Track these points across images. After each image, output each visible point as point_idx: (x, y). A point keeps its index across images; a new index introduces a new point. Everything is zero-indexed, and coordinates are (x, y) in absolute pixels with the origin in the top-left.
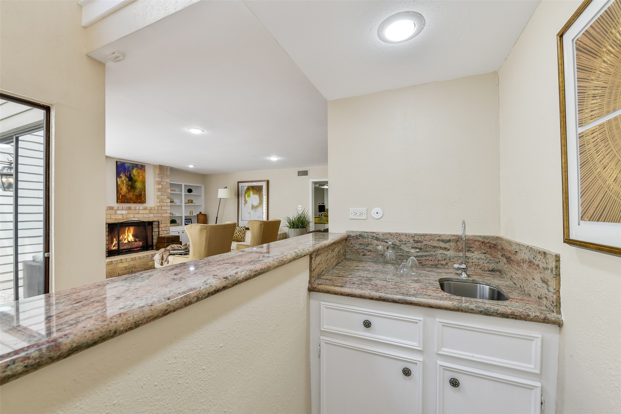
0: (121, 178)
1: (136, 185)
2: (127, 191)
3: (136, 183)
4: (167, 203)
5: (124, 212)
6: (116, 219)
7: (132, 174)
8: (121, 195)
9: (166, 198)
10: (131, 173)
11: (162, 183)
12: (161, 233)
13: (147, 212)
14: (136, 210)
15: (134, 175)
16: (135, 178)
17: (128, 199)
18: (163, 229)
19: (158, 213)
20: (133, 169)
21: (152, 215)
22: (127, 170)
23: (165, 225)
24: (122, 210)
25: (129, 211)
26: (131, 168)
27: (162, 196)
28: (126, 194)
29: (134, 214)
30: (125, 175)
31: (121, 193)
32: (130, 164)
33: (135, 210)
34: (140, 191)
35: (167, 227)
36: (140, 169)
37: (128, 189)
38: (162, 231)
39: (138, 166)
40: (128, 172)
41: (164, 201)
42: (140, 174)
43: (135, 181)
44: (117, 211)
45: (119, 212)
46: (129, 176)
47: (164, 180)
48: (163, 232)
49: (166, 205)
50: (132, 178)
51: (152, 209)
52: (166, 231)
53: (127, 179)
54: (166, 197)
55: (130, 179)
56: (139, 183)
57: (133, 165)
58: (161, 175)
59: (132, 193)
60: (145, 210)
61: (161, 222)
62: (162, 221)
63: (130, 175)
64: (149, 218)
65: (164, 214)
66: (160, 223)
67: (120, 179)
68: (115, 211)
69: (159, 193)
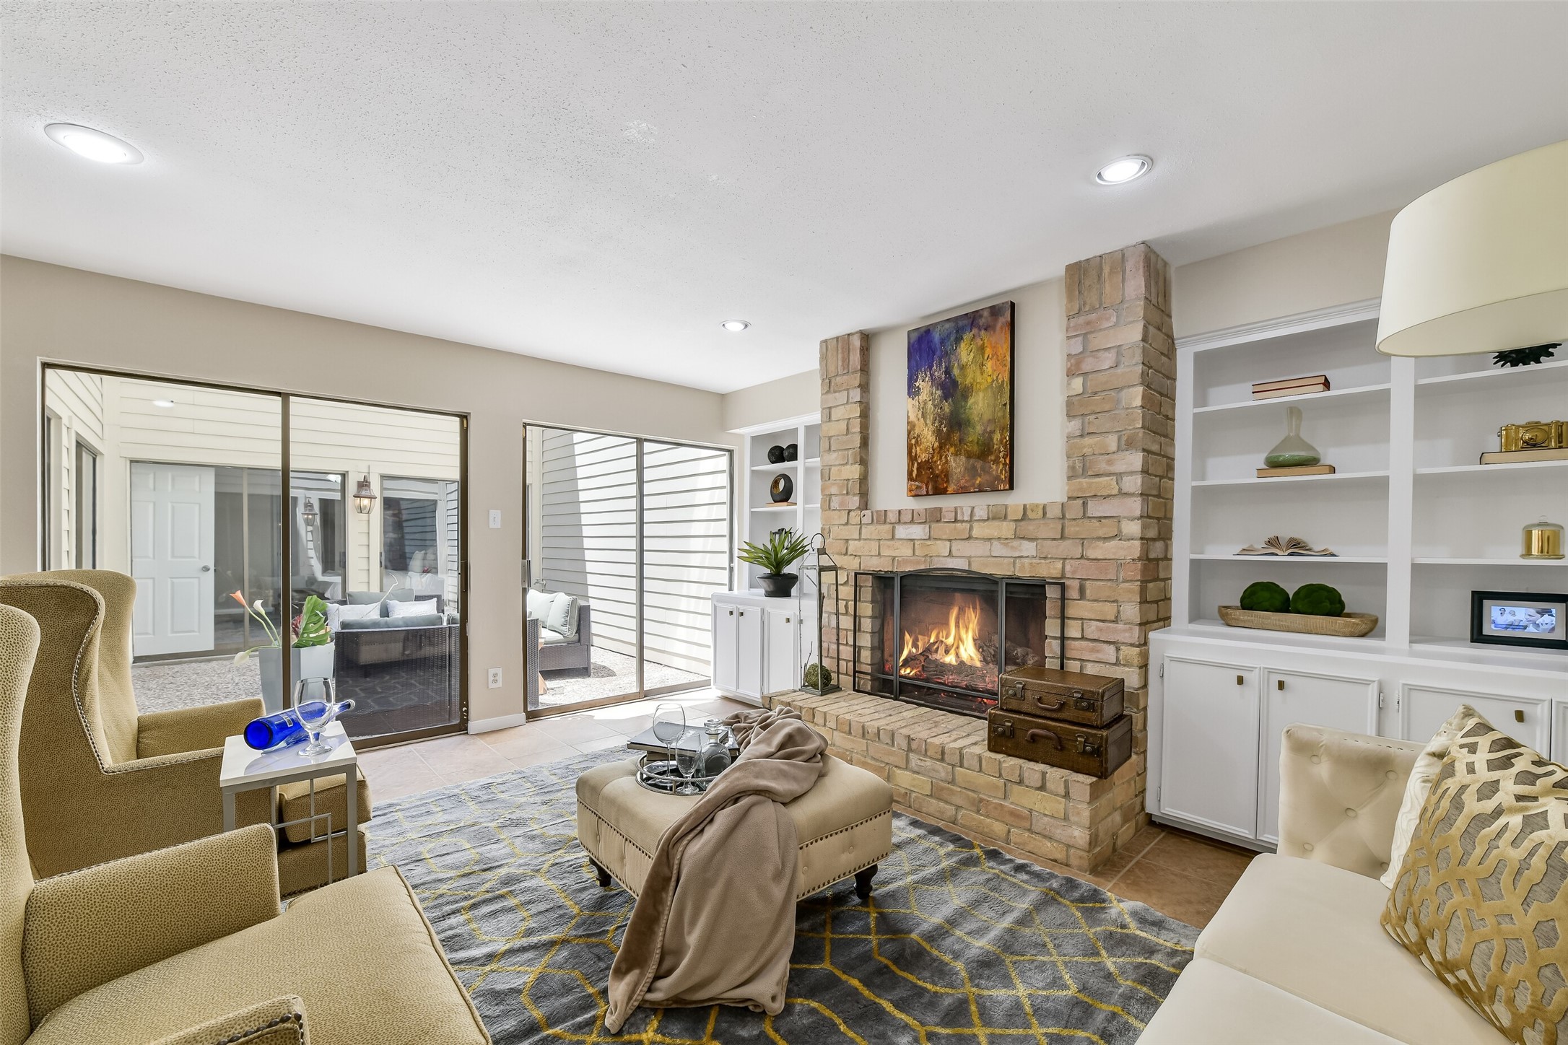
0: (919, 395)
1: (970, 408)
2: (937, 444)
3: (971, 401)
4: (1119, 476)
5: (918, 531)
6: (894, 557)
7: (956, 364)
8: (916, 465)
9: (1113, 447)
10: (950, 362)
11: (1086, 367)
12: (1075, 649)
13: (1006, 529)
14: (958, 525)
15: (962, 368)
16: (965, 376)
17: (937, 476)
18: (1092, 630)
19: (1063, 537)
20: (959, 339)
21: (1028, 548)
22: (938, 353)
23: (1110, 611)
24: (912, 522)
25: (933, 525)
26: (952, 339)
27: (1088, 441)
28: (933, 457)
29: (950, 540)
30: (932, 375)
31: (916, 454)
32: (947, 326)
33: (956, 521)
34: (985, 431)
35: (1120, 626)
36: (985, 329)
37: (938, 432)
38: (1083, 638)
39: (981, 316)
40: (940, 364)
41: (1103, 467)
42: (988, 352)
43: (966, 393)
44: (897, 526)
45: (902, 532)
46: (943, 376)
47: (1097, 341)
48: (1093, 650)
49: (1115, 492)
50: (955, 383)
51: (1029, 512)
52: (1112, 648)
53: (939, 392)
54: (1112, 442)
55: (951, 389)
56: (981, 395)
57: (961, 323)
58: (1081, 320)
59: (952, 450)
60: (996, 523)
61: (1082, 591)
62: (1088, 583)
63: (948, 372)
64: (1014, 563)
65: (1100, 543)
66: (1073, 593)
67: (914, 402)
68: (891, 526)
69: (1075, 425)
